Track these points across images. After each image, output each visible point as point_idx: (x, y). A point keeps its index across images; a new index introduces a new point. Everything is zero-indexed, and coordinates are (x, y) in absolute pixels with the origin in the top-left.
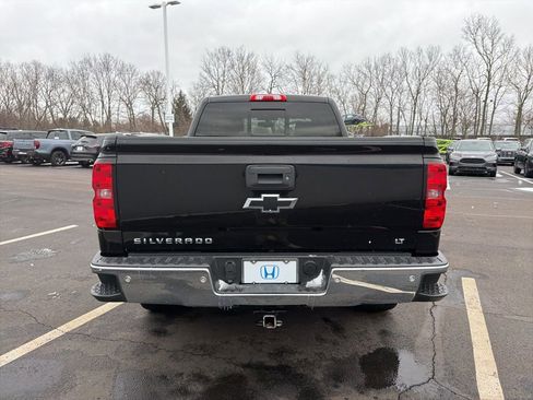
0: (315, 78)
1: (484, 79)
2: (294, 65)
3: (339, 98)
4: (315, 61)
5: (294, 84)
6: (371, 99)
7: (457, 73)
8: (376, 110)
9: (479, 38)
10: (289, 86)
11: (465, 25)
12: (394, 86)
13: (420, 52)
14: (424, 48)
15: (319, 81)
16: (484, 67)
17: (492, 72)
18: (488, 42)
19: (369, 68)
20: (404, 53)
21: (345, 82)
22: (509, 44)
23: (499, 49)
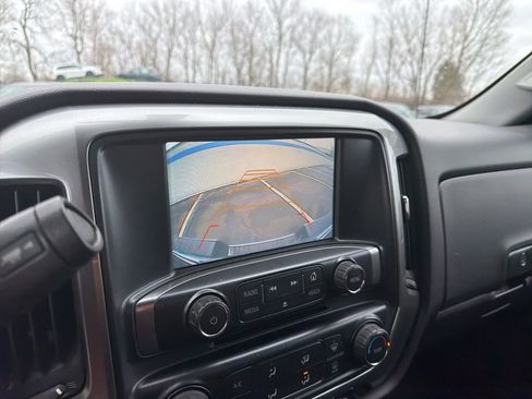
0: (88, 12)
1: (276, 38)
3: (123, 41)
5: (59, 17)
6: (162, 47)
7: (251, 27)
8: (168, 61)
10: (52, 18)
12: (187, 35)
15: (95, 18)
16: (275, 24)
17: (283, 31)
19: (157, 9)
21: (130, 23)
23: (288, 7)
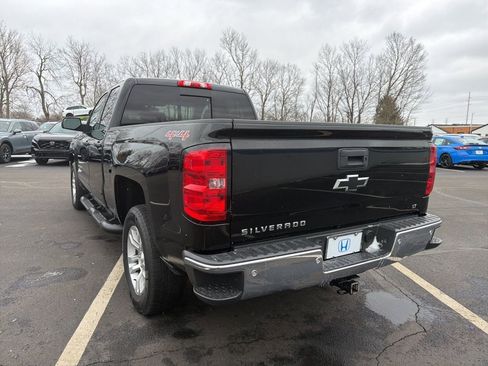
1: (239, 83)
2: (68, 50)
4: (91, 49)
7: (219, 75)
9: (233, 49)
11: (222, 36)
13: (189, 54)
14: (192, 50)
16: (238, 73)
17: (244, 77)
18: (239, 53)
19: (145, 62)
20: (175, 52)
22: (254, 56)
23: (247, 59)
